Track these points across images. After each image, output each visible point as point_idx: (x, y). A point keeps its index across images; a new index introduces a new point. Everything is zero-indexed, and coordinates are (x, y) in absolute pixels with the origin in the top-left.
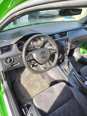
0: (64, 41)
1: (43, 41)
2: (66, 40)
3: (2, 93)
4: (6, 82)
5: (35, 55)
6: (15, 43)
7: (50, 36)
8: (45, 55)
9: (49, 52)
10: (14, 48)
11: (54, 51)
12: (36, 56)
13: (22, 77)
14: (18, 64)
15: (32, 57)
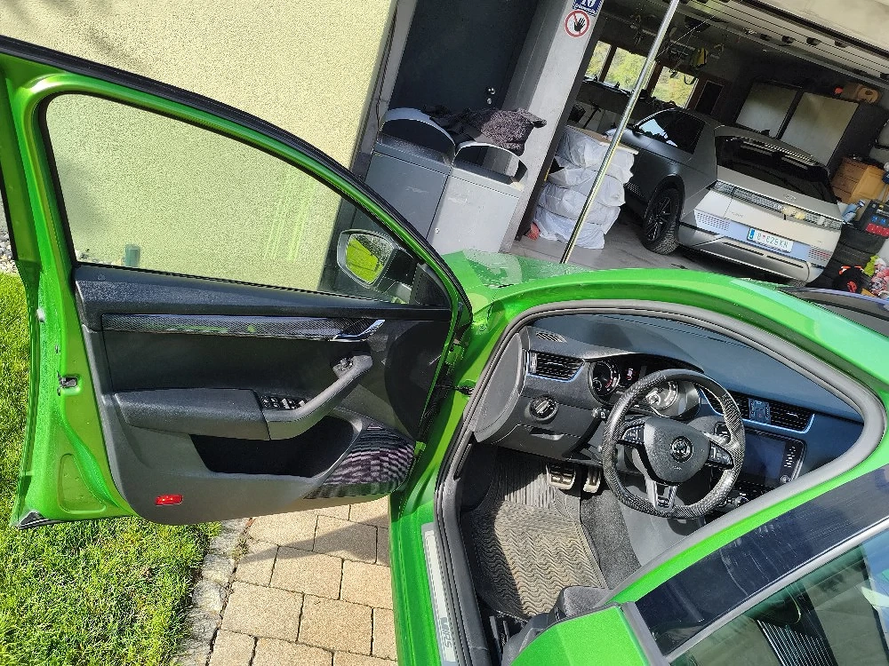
0: (783, 443)
1: (691, 399)
2: (793, 443)
3: (423, 521)
4: (454, 483)
5: (649, 435)
6: (589, 361)
7: (736, 395)
8: (688, 451)
9: (705, 452)
10: (582, 374)
11: (726, 458)
12: (656, 441)
13: (505, 507)
14: (556, 438)
15: (641, 435)
